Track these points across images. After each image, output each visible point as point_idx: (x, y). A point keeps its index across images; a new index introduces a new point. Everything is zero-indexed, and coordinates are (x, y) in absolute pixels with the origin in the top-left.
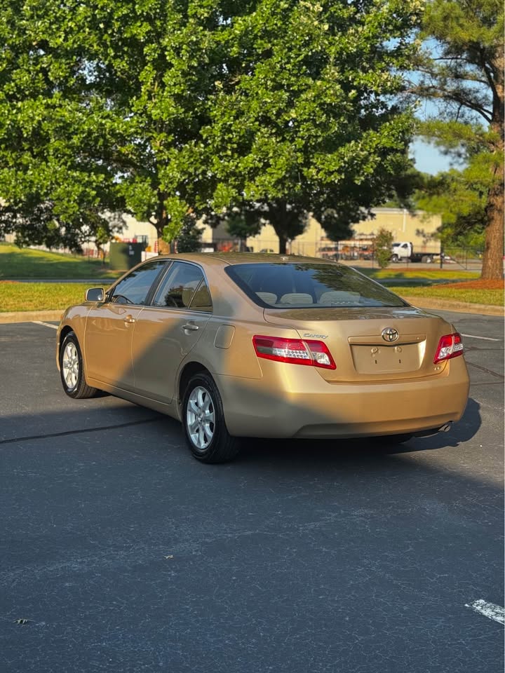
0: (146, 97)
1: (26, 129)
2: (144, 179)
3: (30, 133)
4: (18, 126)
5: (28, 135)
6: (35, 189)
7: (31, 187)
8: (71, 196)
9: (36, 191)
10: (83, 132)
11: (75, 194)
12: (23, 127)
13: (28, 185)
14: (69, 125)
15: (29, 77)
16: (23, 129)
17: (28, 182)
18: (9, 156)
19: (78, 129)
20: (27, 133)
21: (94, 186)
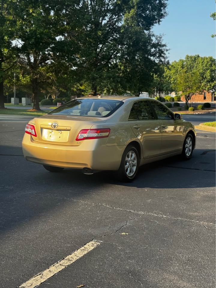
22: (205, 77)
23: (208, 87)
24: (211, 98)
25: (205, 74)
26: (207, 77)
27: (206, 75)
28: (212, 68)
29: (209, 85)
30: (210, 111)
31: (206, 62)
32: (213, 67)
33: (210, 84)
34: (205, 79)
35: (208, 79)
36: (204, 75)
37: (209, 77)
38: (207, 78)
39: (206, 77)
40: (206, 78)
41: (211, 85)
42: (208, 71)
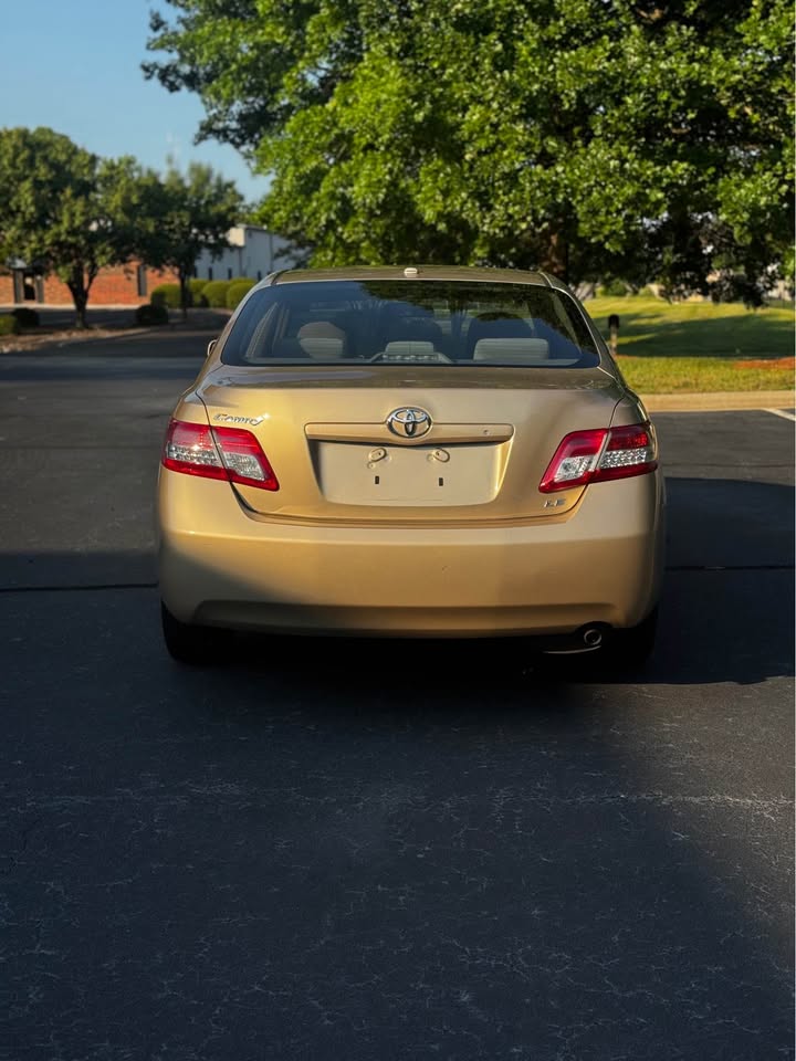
0: (758, 15)
1: (567, 95)
2: (769, 166)
3: (574, 102)
4: (555, 92)
5: (571, 106)
6: (561, 196)
7: (554, 193)
8: (612, 204)
9: (565, 199)
10: (639, 90)
11: (619, 201)
12: (563, 92)
13: (549, 190)
14: (614, 80)
15: (586, 6)
16: (563, 97)
17: (549, 186)
18: (537, 143)
19: (630, 85)
20: (569, 101)
21: (664, 185)
22: (14, 208)
23: (33, 246)
24: (11, 290)
25: (14, 194)
26: (23, 208)
27: (19, 201)
28: (36, 172)
29: (33, 237)
30: (51, 338)
31: (11, 150)
32: (37, 168)
33: (36, 234)
34: (12, 214)
35: (28, 216)
36: (10, 199)
37: (32, 209)
38: (24, 213)
39: (18, 207)
40: (18, 210)
41: (41, 240)
42: (27, 185)
